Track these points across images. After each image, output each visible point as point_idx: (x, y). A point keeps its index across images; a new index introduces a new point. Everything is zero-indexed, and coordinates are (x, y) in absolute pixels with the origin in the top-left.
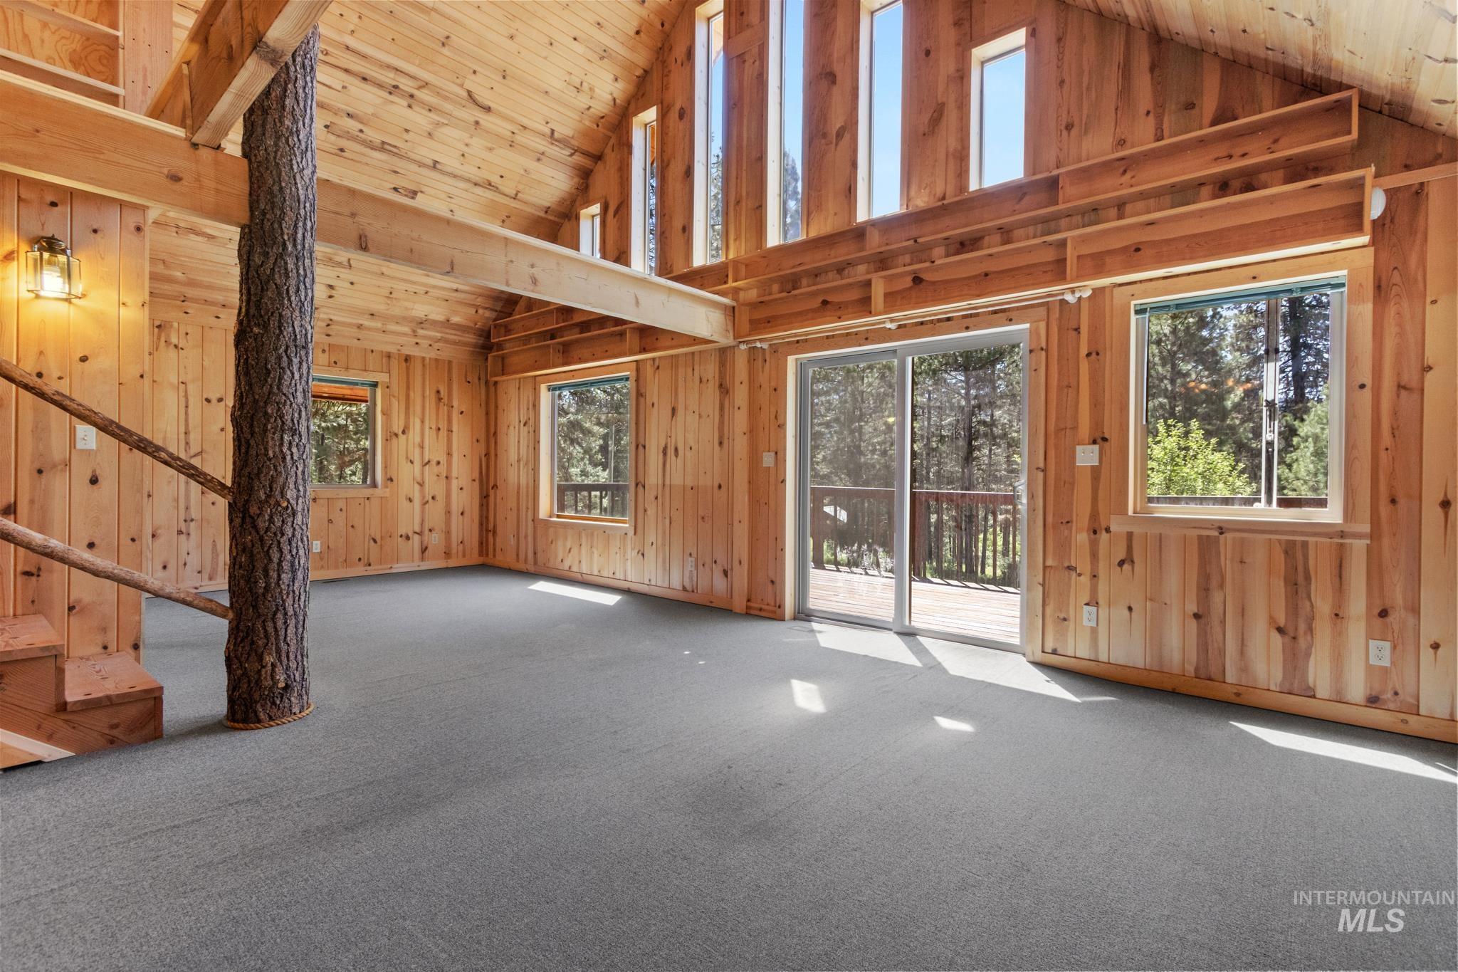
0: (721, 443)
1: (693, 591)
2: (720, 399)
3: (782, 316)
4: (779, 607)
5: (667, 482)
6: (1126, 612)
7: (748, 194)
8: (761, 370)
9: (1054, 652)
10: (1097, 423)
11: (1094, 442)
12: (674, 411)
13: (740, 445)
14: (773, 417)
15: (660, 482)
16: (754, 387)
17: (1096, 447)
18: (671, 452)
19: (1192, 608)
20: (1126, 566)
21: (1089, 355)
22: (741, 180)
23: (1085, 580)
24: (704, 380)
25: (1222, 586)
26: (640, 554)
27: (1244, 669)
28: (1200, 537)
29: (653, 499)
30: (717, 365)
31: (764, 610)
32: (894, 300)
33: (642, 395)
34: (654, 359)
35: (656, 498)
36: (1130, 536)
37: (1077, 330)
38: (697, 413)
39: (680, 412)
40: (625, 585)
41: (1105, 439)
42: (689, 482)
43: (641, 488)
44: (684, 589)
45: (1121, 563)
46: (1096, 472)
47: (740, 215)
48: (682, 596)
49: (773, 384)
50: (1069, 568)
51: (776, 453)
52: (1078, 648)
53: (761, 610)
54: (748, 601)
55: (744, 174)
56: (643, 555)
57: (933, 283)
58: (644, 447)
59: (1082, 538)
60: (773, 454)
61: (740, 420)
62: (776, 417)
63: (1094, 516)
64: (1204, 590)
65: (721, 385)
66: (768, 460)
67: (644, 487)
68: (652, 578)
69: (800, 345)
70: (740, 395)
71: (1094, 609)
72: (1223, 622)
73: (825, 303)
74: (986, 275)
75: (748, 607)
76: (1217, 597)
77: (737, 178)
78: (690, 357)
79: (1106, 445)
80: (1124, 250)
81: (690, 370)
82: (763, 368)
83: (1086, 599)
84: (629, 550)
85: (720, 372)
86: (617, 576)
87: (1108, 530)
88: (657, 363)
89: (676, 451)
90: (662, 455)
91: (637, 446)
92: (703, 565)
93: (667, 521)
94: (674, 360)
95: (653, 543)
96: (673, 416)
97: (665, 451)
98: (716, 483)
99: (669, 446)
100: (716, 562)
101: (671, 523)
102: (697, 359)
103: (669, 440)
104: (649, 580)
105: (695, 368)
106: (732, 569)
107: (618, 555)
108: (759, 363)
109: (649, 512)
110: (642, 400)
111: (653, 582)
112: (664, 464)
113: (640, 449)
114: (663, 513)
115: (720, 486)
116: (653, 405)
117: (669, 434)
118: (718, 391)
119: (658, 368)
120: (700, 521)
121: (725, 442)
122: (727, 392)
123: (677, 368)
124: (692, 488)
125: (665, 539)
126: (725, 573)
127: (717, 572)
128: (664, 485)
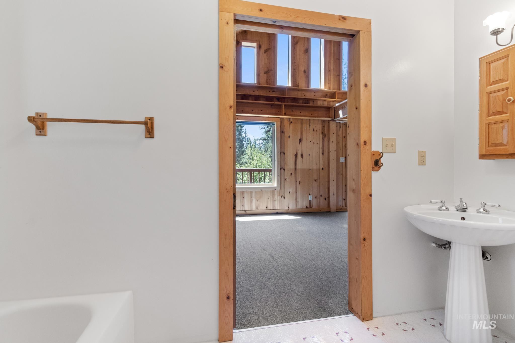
0: (323, 154)
1: (311, 208)
2: (322, 138)
5: (298, 167)
7: (333, 69)
8: (339, 130)
12: (300, 140)
13: (333, 155)
14: (344, 146)
15: (294, 167)
16: (337, 135)
18: (299, 156)
22: (331, 63)
24: (315, 130)
26: (283, 197)
29: (290, 175)
30: (321, 126)
31: (343, 209)
33: (282, 132)
34: (289, 119)
35: (291, 174)
38: (312, 142)
39: (304, 141)
40: (275, 211)
42: (308, 167)
43: (283, 170)
44: (307, 207)
47: (331, 76)
48: (307, 210)
49: (344, 135)
51: (345, 158)
53: (341, 209)
54: (336, 207)
55: (332, 62)
56: (284, 197)
58: (284, 153)
61: (333, 146)
62: (345, 146)
65: (323, 133)
66: (342, 160)
67: (284, 170)
68: (290, 206)
70: (333, 138)
75: (336, 209)
77: (329, 62)
78: (309, 121)
81: (308, 126)
82: (340, 129)
84: (276, 196)
85: (322, 128)
86: (269, 208)
88: (291, 120)
89: (302, 156)
90: (294, 157)
91: (281, 153)
92: (316, 198)
93: (298, 183)
94: (300, 120)
95: (290, 192)
96: (300, 143)
97: (296, 156)
98: (321, 168)
99: (298, 154)
100: (321, 196)
101: (299, 183)
102: (311, 121)
103: (298, 151)
104: (288, 207)
105: (311, 125)
106: (329, 197)
107: (269, 199)
108: (338, 127)
109: (287, 180)
110: (283, 134)
111: (290, 208)
112: (296, 161)
113: (282, 154)
114: (295, 180)
115: (323, 169)
116: (289, 137)
117: (298, 149)
118: (321, 135)
119: (291, 122)
120: (314, 181)
121: (325, 153)
122: (325, 136)
123: (302, 124)
124: (310, 170)
125: (297, 190)
126: (325, 199)
127: (322, 199)
128: (296, 169)
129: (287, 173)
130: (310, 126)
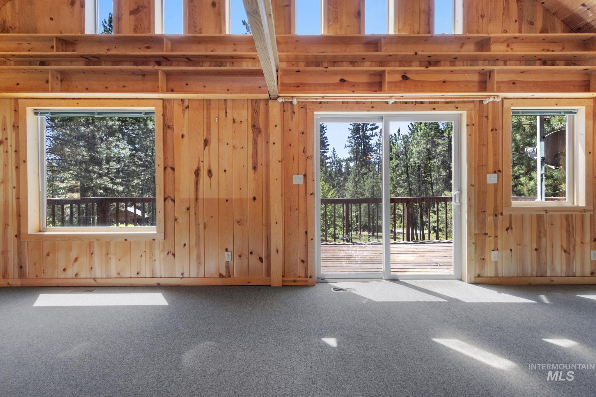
0: (255, 168)
1: (230, 276)
2: (254, 137)
3: (308, 84)
4: (310, 277)
5: (201, 196)
6: (510, 251)
8: (290, 119)
9: (479, 276)
10: (496, 163)
11: (495, 172)
12: (206, 142)
13: (276, 170)
14: (301, 151)
15: (192, 196)
16: (286, 131)
17: (496, 175)
18: (203, 173)
19: (535, 246)
20: (509, 231)
21: (492, 130)
23: (492, 239)
24: (238, 120)
25: (545, 235)
26: (170, 255)
27: (553, 269)
28: (537, 215)
29: (185, 210)
30: (250, 112)
31: (298, 281)
33: (169, 127)
34: (183, 101)
35: (188, 209)
36: (511, 216)
37: (487, 117)
38: (231, 145)
39: (213, 143)
40: (154, 282)
41: (500, 171)
42: (223, 196)
43: (171, 202)
44: (221, 276)
45: (507, 229)
46: (496, 186)
48: (219, 282)
49: (301, 129)
50: (486, 234)
51: (305, 176)
52: (489, 272)
53: (295, 281)
54: (283, 276)
56: (174, 255)
57: (415, 81)
58: (173, 169)
59: (490, 219)
60: (302, 176)
61: (275, 153)
62: (304, 152)
63: (496, 208)
64: (539, 238)
65: (254, 126)
66: (298, 180)
67: (174, 201)
68: (185, 271)
69: (322, 106)
70: (275, 135)
71: (496, 252)
72: (546, 251)
73: (342, 81)
74: (444, 82)
75: (283, 281)
76: (543, 240)
78: (223, 102)
79: (500, 174)
80: (508, 82)
81: (223, 113)
82: (292, 117)
83: (493, 248)
84: (157, 252)
85: (253, 117)
86: (142, 274)
87: (502, 214)
88: (186, 103)
89: (210, 173)
90: (194, 176)
91: (165, 168)
92: (240, 256)
93: (201, 227)
94: (205, 103)
95: (185, 245)
96: (205, 147)
97: (197, 173)
98: (251, 197)
99: (202, 169)
100: (251, 253)
101: (205, 228)
102: (229, 104)
103: (201, 164)
104: (182, 274)
105: (228, 111)
106: (268, 256)
107: (143, 257)
108: (288, 114)
109: (180, 220)
110: (169, 132)
111: (186, 275)
112: (197, 183)
113: (169, 170)
114: (196, 220)
115: (254, 199)
116: (183, 136)
117: (201, 159)
118: (250, 131)
119: (187, 107)
120: (236, 224)
121: (259, 167)
122: (260, 132)
123: (208, 109)
124: (227, 201)
125: (199, 240)
126: (261, 260)
127: (253, 260)
128: (197, 199)
129: (179, 210)
130: (226, 112)
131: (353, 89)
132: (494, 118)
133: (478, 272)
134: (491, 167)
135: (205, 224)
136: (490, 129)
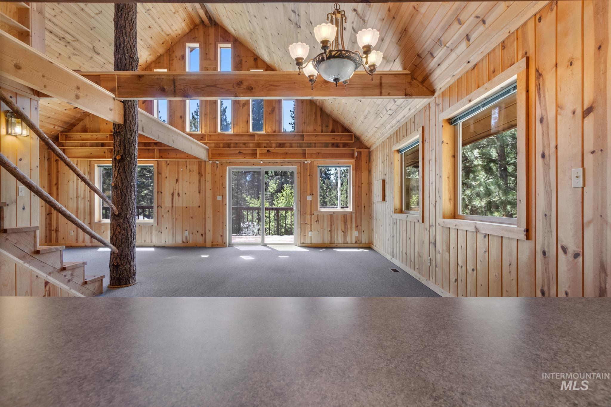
0: (199, 192)
1: (187, 243)
2: (199, 178)
3: (224, 154)
4: (225, 243)
5: (174, 205)
6: (317, 232)
7: (210, 113)
9: (303, 243)
10: (311, 191)
11: (311, 195)
12: (177, 180)
13: (209, 193)
14: (221, 184)
15: (170, 205)
16: (214, 175)
17: (311, 196)
18: (176, 195)
19: (329, 230)
20: (317, 222)
21: (309, 175)
22: (207, 108)
23: (309, 226)
24: (192, 171)
25: (334, 224)
26: (160, 233)
27: (338, 240)
28: (330, 215)
29: (167, 212)
30: (198, 166)
31: (219, 244)
32: (263, 155)
33: (160, 173)
34: (166, 161)
35: (169, 211)
36: (318, 215)
37: (307, 169)
38: (188, 182)
39: (180, 181)
40: (153, 245)
41: (313, 194)
42: (185, 205)
43: (160, 208)
44: (183, 242)
45: (316, 221)
46: (311, 201)
47: (207, 119)
48: (182, 245)
49: (221, 174)
50: (306, 223)
51: (223, 196)
52: (308, 241)
53: (217, 245)
54: (212, 242)
55: (208, 106)
56: (162, 232)
57: (273, 153)
58: (162, 193)
59: (308, 216)
60: (221, 196)
61: (209, 185)
62: (222, 185)
63: (311, 211)
64: (331, 225)
65: (199, 173)
66: (219, 198)
67: (162, 207)
68: (166, 240)
69: (231, 164)
70: (209, 177)
71: (311, 232)
72: (334, 232)
73: (240, 152)
74: (287, 153)
75: (212, 245)
76: (333, 227)
77: (205, 106)
78: (185, 162)
79: (313, 195)
80: (316, 153)
82: (217, 169)
83: (310, 230)
84: (154, 231)
85: (199, 169)
86: (147, 242)
87: (314, 214)
88: (168, 162)
89: (179, 194)
90: (171, 196)
91: (158, 192)
92: (192, 233)
93: (175, 219)
94: (177, 162)
95: (167, 228)
96: (177, 182)
97: (173, 194)
98: (198, 206)
99: (175, 192)
100: (198, 232)
101: (176, 220)
102: (188, 163)
103: (175, 190)
104: (165, 241)
105: (187, 166)
106: (205, 233)
107: (147, 234)
108: (215, 167)
109: (164, 217)
110: (160, 175)
111: (167, 242)
112: (173, 199)
113: (160, 193)
114: (172, 216)
115: (199, 207)
116: (166, 177)
117: (175, 188)
118: (198, 175)
119: (169, 164)
120: (190, 219)
121: (201, 192)
122: (202, 175)
123: (178, 165)
124: (187, 207)
125: (173, 226)
126: (202, 235)
127: (199, 235)
128: (172, 207)
129: (164, 211)
130: (186, 167)
131: (245, 156)
132: (310, 170)
133: (302, 242)
134: (309, 192)
135: (176, 218)
136: (308, 174)
